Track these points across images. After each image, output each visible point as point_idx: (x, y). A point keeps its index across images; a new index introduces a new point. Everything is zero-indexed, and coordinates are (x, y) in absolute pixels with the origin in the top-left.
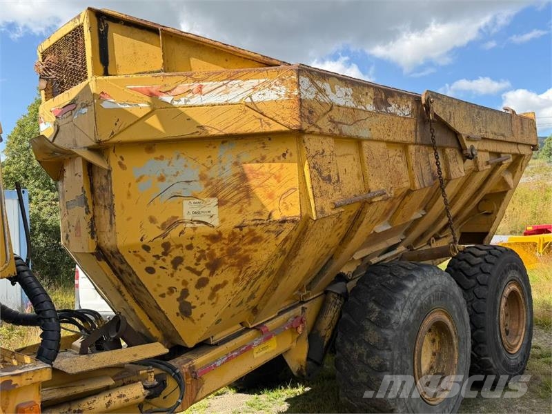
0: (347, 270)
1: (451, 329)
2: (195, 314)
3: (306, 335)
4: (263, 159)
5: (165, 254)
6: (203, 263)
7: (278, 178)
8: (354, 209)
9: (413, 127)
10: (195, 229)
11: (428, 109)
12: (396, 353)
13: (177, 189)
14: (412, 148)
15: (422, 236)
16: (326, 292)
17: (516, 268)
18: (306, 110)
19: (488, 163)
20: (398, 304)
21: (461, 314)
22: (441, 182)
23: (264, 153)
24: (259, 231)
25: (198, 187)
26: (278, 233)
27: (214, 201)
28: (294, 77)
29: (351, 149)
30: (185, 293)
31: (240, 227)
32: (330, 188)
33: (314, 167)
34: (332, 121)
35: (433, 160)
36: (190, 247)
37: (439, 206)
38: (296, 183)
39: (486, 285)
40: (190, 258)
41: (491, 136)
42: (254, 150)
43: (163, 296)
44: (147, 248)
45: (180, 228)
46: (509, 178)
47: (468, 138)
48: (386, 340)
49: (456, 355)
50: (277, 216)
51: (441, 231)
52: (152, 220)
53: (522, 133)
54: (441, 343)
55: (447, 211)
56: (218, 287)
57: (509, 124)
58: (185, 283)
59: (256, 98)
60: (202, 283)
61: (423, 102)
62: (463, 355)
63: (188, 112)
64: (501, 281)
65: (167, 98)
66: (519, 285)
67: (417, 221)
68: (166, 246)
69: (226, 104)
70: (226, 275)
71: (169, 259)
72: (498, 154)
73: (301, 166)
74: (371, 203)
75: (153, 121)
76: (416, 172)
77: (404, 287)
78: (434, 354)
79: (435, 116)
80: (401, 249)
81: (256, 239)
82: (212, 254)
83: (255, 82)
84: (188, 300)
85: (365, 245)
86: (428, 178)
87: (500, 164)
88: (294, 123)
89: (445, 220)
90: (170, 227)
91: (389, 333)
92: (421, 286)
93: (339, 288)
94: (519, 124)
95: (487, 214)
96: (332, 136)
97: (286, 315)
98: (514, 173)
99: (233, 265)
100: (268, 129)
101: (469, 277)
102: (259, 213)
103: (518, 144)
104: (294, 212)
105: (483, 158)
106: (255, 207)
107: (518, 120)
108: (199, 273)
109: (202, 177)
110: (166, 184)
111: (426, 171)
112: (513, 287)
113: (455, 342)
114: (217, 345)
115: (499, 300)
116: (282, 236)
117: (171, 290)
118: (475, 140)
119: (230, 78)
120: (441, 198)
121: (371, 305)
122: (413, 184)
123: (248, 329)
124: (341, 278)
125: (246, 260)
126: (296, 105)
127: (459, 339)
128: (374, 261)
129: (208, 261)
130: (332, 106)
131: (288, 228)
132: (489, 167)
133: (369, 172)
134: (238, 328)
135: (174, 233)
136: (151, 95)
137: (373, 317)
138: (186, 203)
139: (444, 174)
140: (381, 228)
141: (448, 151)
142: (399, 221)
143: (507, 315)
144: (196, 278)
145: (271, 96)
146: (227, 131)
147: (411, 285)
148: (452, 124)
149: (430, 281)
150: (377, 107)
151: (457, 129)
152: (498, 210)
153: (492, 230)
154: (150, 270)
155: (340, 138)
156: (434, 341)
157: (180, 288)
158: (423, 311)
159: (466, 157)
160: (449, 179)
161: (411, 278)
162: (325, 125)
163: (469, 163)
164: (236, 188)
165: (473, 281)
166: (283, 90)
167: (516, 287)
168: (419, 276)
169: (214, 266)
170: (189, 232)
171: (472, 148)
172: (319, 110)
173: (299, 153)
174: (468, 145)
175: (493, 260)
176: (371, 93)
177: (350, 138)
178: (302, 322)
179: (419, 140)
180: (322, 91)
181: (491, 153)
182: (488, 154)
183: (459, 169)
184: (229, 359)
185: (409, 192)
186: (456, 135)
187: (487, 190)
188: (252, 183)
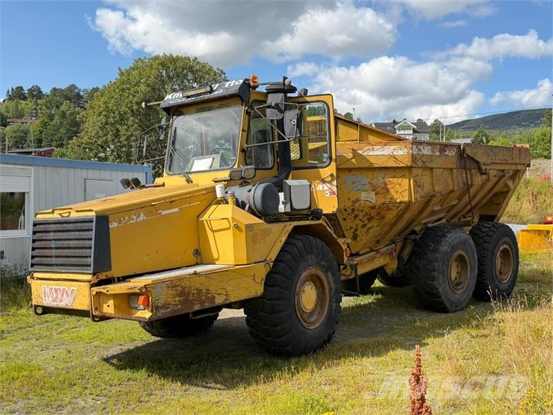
0: (417, 229)
1: (467, 260)
2: (358, 239)
3: (396, 257)
4: (395, 177)
5: (352, 213)
6: (366, 218)
7: (400, 185)
8: (427, 198)
9: (456, 161)
10: (365, 203)
11: (464, 152)
12: (441, 264)
13: (359, 187)
14: (455, 171)
15: (456, 215)
16: (406, 239)
17: (509, 236)
18: (414, 158)
19: (495, 176)
20: (443, 243)
21: (473, 254)
22: (468, 187)
23: (394, 174)
24: (390, 206)
25: (368, 187)
26: (398, 207)
27: (374, 193)
28: (411, 146)
29: (428, 172)
30: (356, 230)
31: (383, 204)
32: (420, 189)
33: (414, 181)
34: (422, 161)
35: (464, 176)
36: (362, 211)
37: (466, 199)
38: (407, 187)
39: (489, 243)
40: (361, 215)
41: (498, 162)
43: (347, 230)
44: (345, 210)
45: (360, 203)
46: (510, 184)
47: (484, 164)
48: (436, 259)
49: (469, 274)
50: (398, 201)
51: (467, 213)
52: (349, 199)
53: (519, 158)
54: (462, 268)
55: (470, 202)
56: (370, 228)
57: (511, 153)
58: (357, 225)
59: (395, 153)
60: (364, 226)
61: (462, 148)
62: (472, 275)
63: (368, 158)
64: (498, 242)
65: (360, 152)
66: (510, 246)
67: (454, 206)
68: (353, 210)
69: (383, 155)
70: (374, 223)
71: (353, 215)
72: (503, 171)
73: (410, 181)
74: (435, 196)
75: (353, 160)
76: (456, 182)
77: (446, 236)
78: (458, 273)
79: (467, 154)
80: (444, 221)
81: (389, 209)
82: (370, 215)
83: (395, 147)
84: (357, 233)
85: (428, 216)
86: (461, 184)
87: (504, 176)
88: (409, 164)
89: (469, 207)
90: (356, 202)
91: (438, 255)
92: (454, 236)
93: (413, 237)
94: (518, 153)
95: (497, 204)
96: (422, 168)
97: (387, 248)
98: (514, 181)
99: (377, 219)
100: (398, 165)
101: (480, 238)
102: (392, 199)
103: (516, 164)
104: (406, 199)
105: (492, 173)
106: (390, 196)
107: (518, 151)
108: (363, 222)
109: (370, 183)
110: (355, 185)
111: (461, 181)
112: (506, 246)
113: (469, 267)
114: (361, 255)
115: (496, 251)
116: (400, 209)
117: (351, 228)
118: (487, 165)
119: (385, 145)
120: (467, 195)
121: (431, 244)
122: (454, 188)
123: (372, 251)
124: (414, 232)
125: (383, 217)
126: (411, 157)
127: (471, 266)
128: (430, 225)
129: (368, 217)
130: (423, 155)
131: (402, 206)
132: (496, 178)
133: (435, 182)
134: (368, 250)
135: (357, 205)
136: (353, 150)
137: (431, 248)
138: (362, 193)
139: (470, 182)
140: (436, 208)
141: (472, 171)
142: (445, 206)
143: (502, 263)
144: (362, 224)
145: (401, 153)
146: (382, 166)
147: (449, 235)
148: (475, 158)
149: (458, 235)
150: (441, 153)
151: (478, 160)
152: (503, 202)
153: (499, 214)
154: (345, 219)
155: (425, 168)
156: (458, 266)
157: (355, 227)
158: (454, 249)
159: (482, 174)
160: (472, 185)
161: (449, 232)
162: (420, 164)
163: (484, 177)
164: (383, 188)
165: (482, 240)
166: (406, 151)
167: (507, 247)
168: (453, 232)
169: (370, 219)
170: (363, 205)
171: (486, 169)
172: (418, 158)
173: (410, 175)
174: (484, 168)
175: (495, 230)
176: (439, 147)
177: (429, 168)
178: (395, 250)
179: (458, 166)
180: (420, 150)
181: (498, 170)
182: (496, 171)
183: (478, 180)
184: (369, 260)
185: (452, 191)
186: (478, 163)
187: (496, 190)
188: (389, 186)
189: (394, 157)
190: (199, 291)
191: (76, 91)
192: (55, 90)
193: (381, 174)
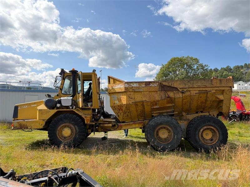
4: (122, 95)
7: (124, 98)
8: (141, 103)
9: (158, 88)
10: (116, 105)
17: (213, 122)
18: (126, 88)
27: (118, 101)
29: (139, 93)
31: (120, 105)
42: (121, 94)
47: (180, 89)
49: (173, 136)
52: (113, 103)
63: (115, 89)
65: (113, 87)
66: (214, 127)
69: (118, 88)
72: (207, 91)
73: (126, 96)
74: (143, 102)
75: (112, 90)
82: (119, 108)
88: (124, 90)
95: (221, 107)
96: (133, 92)
97: (141, 121)
99: (121, 110)
103: (219, 87)
104: (125, 103)
105: (194, 92)
106: (122, 102)
107: (218, 80)
109: (117, 97)
110: (114, 98)
111: (163, 96)
112: (209, 127)
113: (173, 133)
116: (125, 106)
119: (119, 84)
130: (133, 87)
133: (143, 97)
138: (115, 101)
141: (174, 92)
146: (118, 92)
150: (146, 86)
153: (223, 112)
159: (181, 93)
162: (131, 90)
166: (123, 86)
172: (129, 88)
176: (144, 83)
179: (160, 90)
180: (130, 85)
181: (199, 91)
186: (175, 88)
188: (121, 99)
189: (120, 88)
190: (24, 125)
191: (229, 67)
192: (222, 68)
193: (119, 94)
